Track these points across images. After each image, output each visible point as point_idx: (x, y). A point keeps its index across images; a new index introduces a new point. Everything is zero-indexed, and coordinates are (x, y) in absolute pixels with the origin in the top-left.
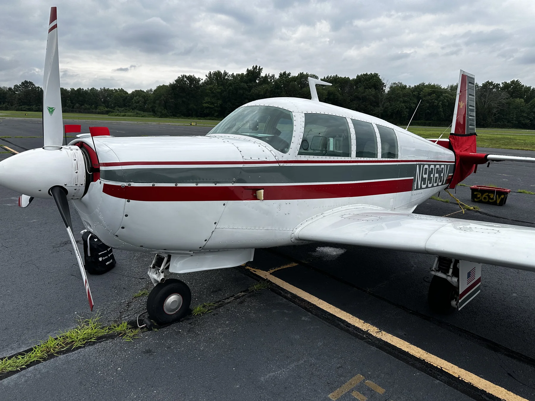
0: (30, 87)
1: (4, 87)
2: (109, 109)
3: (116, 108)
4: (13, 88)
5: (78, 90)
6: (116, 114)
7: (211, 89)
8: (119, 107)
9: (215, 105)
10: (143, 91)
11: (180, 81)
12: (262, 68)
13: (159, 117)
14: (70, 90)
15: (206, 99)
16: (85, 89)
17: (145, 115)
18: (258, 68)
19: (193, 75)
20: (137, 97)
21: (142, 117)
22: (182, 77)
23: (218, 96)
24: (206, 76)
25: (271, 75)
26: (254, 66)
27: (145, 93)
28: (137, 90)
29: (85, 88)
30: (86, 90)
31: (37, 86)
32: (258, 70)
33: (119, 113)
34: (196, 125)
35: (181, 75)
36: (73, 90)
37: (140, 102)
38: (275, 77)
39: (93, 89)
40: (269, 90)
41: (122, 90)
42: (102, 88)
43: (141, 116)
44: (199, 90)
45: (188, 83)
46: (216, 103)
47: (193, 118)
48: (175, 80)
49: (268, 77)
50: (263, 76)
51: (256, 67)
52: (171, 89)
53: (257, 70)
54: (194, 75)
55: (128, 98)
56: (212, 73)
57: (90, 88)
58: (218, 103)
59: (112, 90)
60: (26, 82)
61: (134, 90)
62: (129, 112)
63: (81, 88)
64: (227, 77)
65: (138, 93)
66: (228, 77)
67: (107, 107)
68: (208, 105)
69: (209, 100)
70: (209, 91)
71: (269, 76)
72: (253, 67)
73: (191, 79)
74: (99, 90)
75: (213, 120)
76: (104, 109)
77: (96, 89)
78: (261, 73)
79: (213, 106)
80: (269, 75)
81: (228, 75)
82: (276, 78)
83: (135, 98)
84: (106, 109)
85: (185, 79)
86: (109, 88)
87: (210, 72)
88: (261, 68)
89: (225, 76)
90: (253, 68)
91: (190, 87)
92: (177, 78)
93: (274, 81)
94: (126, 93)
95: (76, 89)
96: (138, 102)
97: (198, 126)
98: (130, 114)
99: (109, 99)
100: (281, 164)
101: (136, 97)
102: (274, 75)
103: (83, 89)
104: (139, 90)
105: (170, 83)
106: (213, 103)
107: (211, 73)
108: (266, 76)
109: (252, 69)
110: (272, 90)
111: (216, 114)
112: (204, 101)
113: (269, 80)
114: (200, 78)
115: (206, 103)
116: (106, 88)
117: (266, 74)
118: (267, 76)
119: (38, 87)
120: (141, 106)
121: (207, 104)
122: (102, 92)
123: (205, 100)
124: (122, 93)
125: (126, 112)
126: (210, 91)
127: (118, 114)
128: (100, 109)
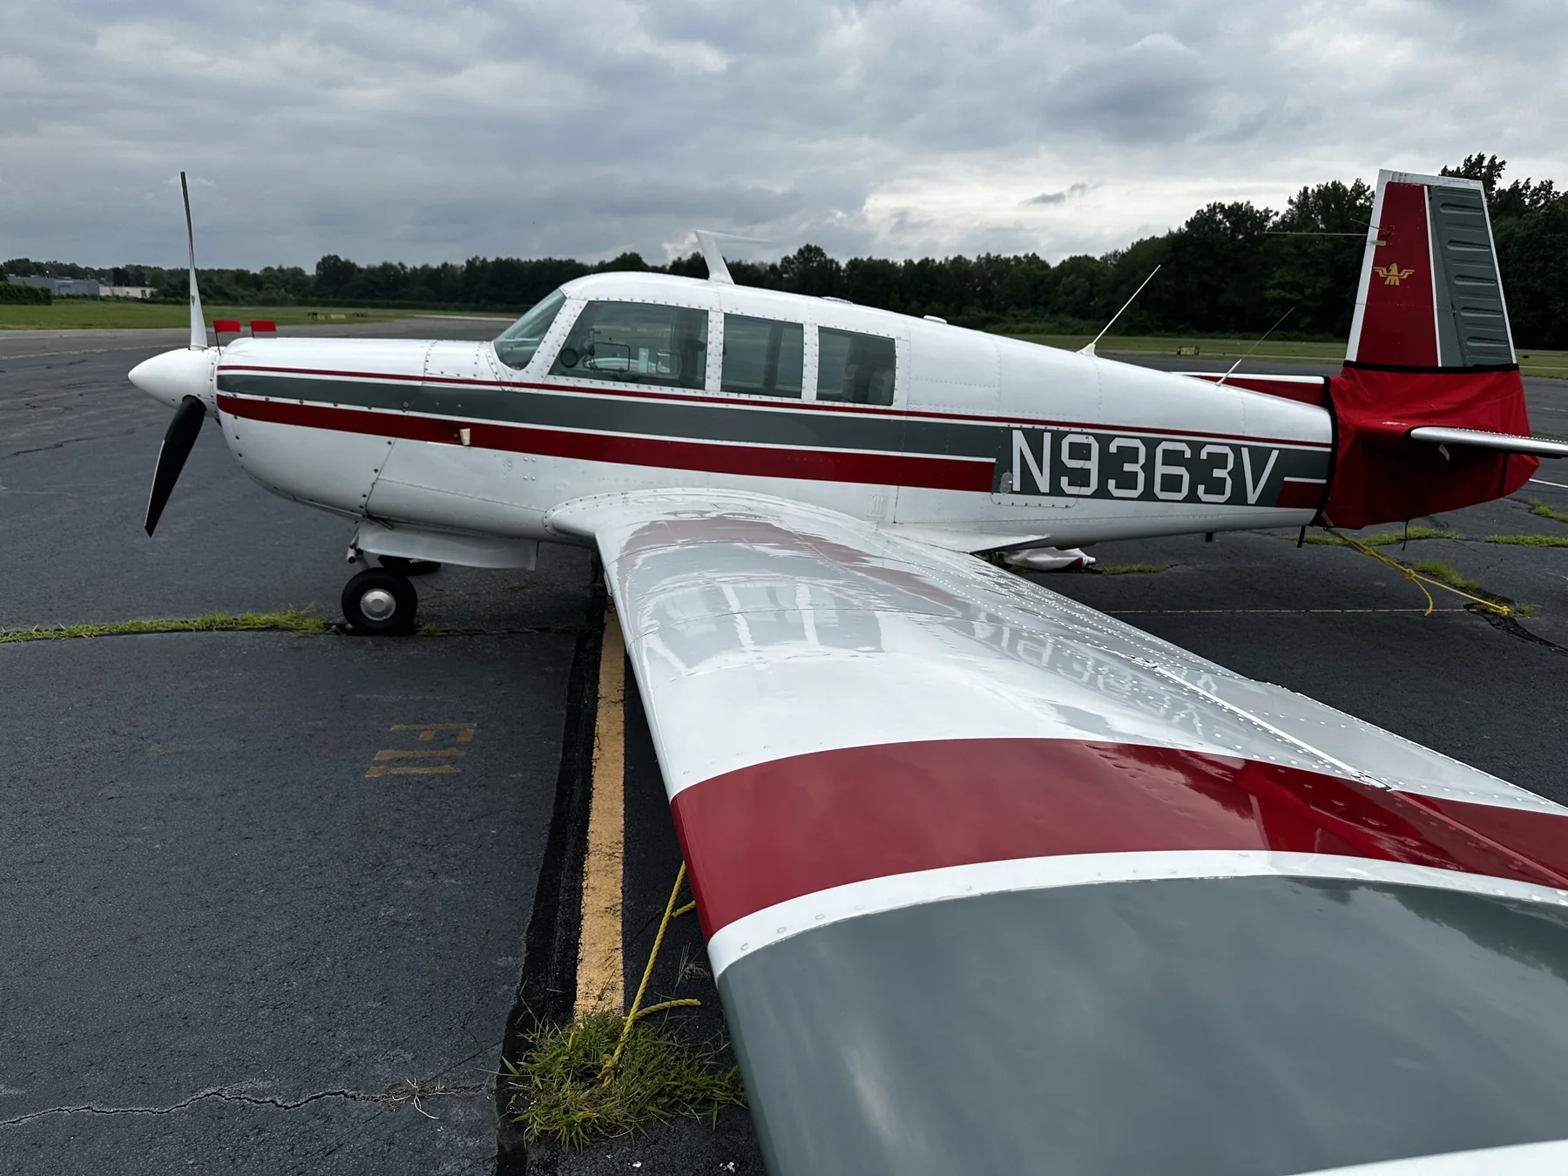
0: (813, 262)
1: (762, 264)
2: (990, 313)
3: (1010, 311)
4: (779, 264)
5: (921, 263)
6: (1006, 326)
7: (1297, 243)
8: (1019, 306)
9: (1308, 291)
10: (1093, 260)
11: (1203, 223)
12: (1504, 163)
13: (1122, 335)
14: (903, 264)
15: (1278, 274)
16: (937, 261)
17: (1082, 329)
18: (1485, 163)
19: (1245, 203)
20: (1073, 277)
21: (1072, 334)
22: (1209, 211)
23: (1322, 263)
24: (1291, 202)
25: (1535, 184)
26: (1471, 156)
27: (1097, 264)
28: (1076, 257)
29: (939, 259)
30: (940, 262)
31: (829, 256)
32: (1483, 170)
33: (1014, 325)
34: (1197, 354)
35: (1208, 206)
36: (909, 263)
37: (1079, 291)
38: (1553, 191)
39: (959, 259)
40: (1520, 235)
41: (1034, 260)
42: (983, 255)
43: (1071, 331)
44: (1261, 248)
45: (1226, 228)
46: (1308, 287)
47: (1227, 335)
48: (1187, 222)
49: (1522, 190)
50: (1504, 190)
51: (1481, 158)
52: (1170, 248)
53: (1480, 171)
54: (1248, 203)
55: (1047, 280)
56: (1313, 191)
57: (951, 258)
58: (1318, 285)
59: (1008, 260)
60: (808, 248)
61: (1066, 258)
62: (1040, 322)
63: (930, 259)
64: (1362, 201)
65: (1078, 266)
66: (1367, 199)
67: (987, 308)
68: (1283, 294)
69: (1289, 278)
70: (1292, 249)
71: (1527, 186)
72: (1469, 159)
73: (1239, 214)
74: (974, 260)
75: (1290, 339)
76: (977, 314)
77: (965, 259)
78: (1497, 180)
79: (1300, 297)
80: (1527, 182)
81: (1367, 193)
82: (1556, 193)
83: (1065, 280)
84: (983, 314)
85: (1220, 216)
86: (999, 256)
87: (1306, 189)
88: (1498, 161)
89: (1358, 197)
90: (1465, 165)
91: (1234, 237)
92: (1193, 214)
93: (1545, 203)
94: (1045, 265)
95: (916, 261)
96: (1073, 291)
97: (1203, 358)
98: (1043, 325)
99: (996, 284)
100: (507, 388)
101: (1068, 276)
102: (1551, 182)
103: (933, 261)
104: (1080, 257)
105: (1170, 232)
106: (1300, 288)
107: (1310, 192)
108: (1515, 188)
109: (1461, 166)
110: (1531, 235)
111: (1306, 321)
112: (1271, 282)
113: (1527, 201)
114: (1271, 211)
115: (1275, 287)
116: (992, 255)
117: (1517, 182)
118: (1521, 186)
119: (832, 261)
120: (1078, 303)
121: (1278, 291)
122: (981, 265)
123: (1273, 279)
124: (1034, 266)
125: (1031, 322)
126: (1295, 248)
127: (1009, 328)
128: (968, 315)
